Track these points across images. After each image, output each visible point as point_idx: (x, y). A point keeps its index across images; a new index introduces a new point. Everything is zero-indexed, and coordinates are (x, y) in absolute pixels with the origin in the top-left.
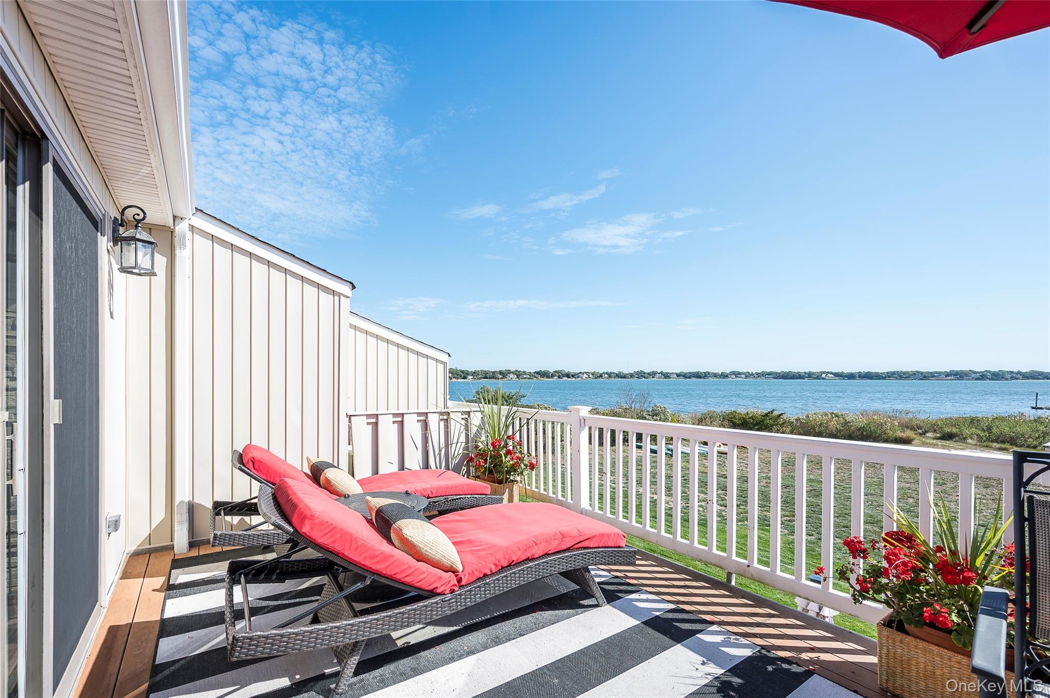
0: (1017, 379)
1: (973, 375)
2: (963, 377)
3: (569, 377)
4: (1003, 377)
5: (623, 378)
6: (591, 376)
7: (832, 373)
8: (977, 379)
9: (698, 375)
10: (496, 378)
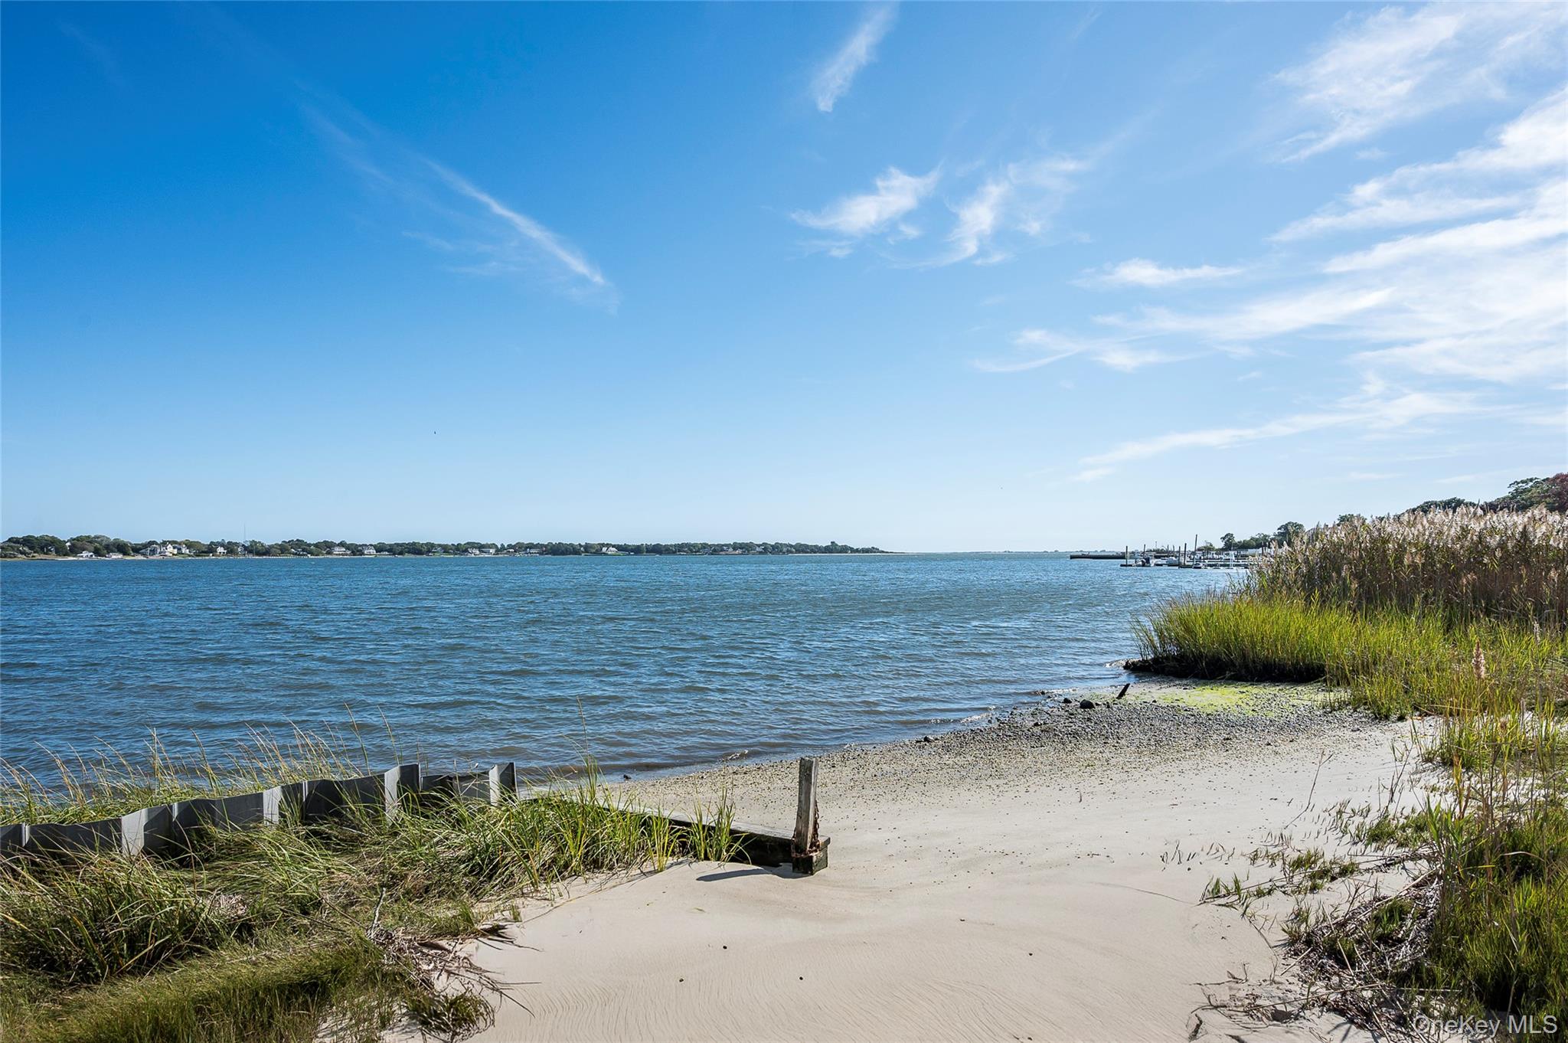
0: (792, 552)
3: (125, 553)
6: (185, 550)
7: (614, 546)
9: (415, 549)
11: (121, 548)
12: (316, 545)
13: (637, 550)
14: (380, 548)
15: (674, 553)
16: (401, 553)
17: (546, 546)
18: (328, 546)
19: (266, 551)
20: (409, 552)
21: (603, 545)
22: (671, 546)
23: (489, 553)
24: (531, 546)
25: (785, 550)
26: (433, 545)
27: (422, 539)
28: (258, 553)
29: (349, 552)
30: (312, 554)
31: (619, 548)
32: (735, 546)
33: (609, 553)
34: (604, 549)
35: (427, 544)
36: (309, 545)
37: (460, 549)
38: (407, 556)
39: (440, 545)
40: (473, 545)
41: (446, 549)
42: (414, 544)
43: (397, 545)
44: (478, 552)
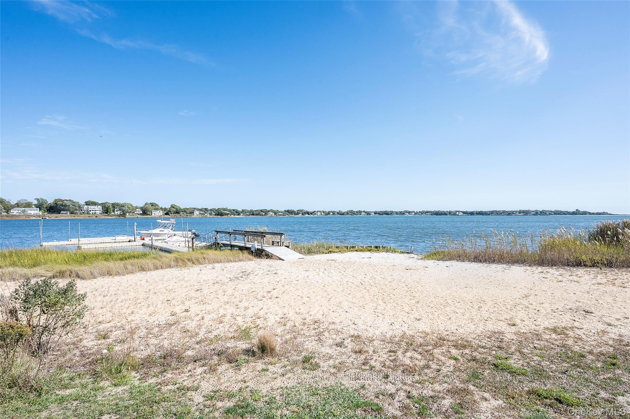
0: (552, 215)
1: (532, 213)
2: (527, 214)
3: (309, 215)
4: (545, 214)
5: (342, 215)
6: (322, 214)
7: (461, 212)
8: (534, 215)
9: (386, 213)
10: (261, 215)
11: (308, 213)
12: (357, 212)
13: (472, 213)
14: (375, 213)
15: (489, 215)
16: (382, 215)
17: (433, 212)
18: (360, 212)
19: (343, 214)
20: (385, 214)
21: (457, 211)
22: (488, 212)
23: (412, 214)
24: (428, 212)
25: (548, 213)
26: (392, 212)
27: (389, 209)
28: (341, 215)
29: (366, 214)
30: (356, 215)
31: (464, 213)
32: (520, 212)
33: (460, 215)
34: (457, 213)
35: (390, 211)
36: (355, 212)
37: (402, 213)
38: (384, 215)
39: (395, 212)
40: (406, 212)
41: (397, 213)
42: (386, 211)
43: (381, 212)
44: (408, 214)
